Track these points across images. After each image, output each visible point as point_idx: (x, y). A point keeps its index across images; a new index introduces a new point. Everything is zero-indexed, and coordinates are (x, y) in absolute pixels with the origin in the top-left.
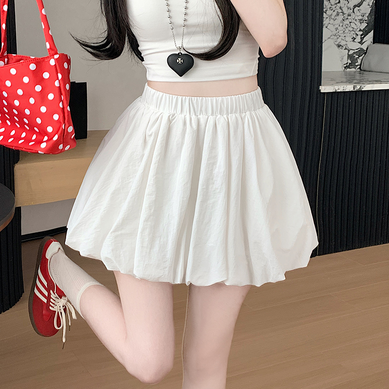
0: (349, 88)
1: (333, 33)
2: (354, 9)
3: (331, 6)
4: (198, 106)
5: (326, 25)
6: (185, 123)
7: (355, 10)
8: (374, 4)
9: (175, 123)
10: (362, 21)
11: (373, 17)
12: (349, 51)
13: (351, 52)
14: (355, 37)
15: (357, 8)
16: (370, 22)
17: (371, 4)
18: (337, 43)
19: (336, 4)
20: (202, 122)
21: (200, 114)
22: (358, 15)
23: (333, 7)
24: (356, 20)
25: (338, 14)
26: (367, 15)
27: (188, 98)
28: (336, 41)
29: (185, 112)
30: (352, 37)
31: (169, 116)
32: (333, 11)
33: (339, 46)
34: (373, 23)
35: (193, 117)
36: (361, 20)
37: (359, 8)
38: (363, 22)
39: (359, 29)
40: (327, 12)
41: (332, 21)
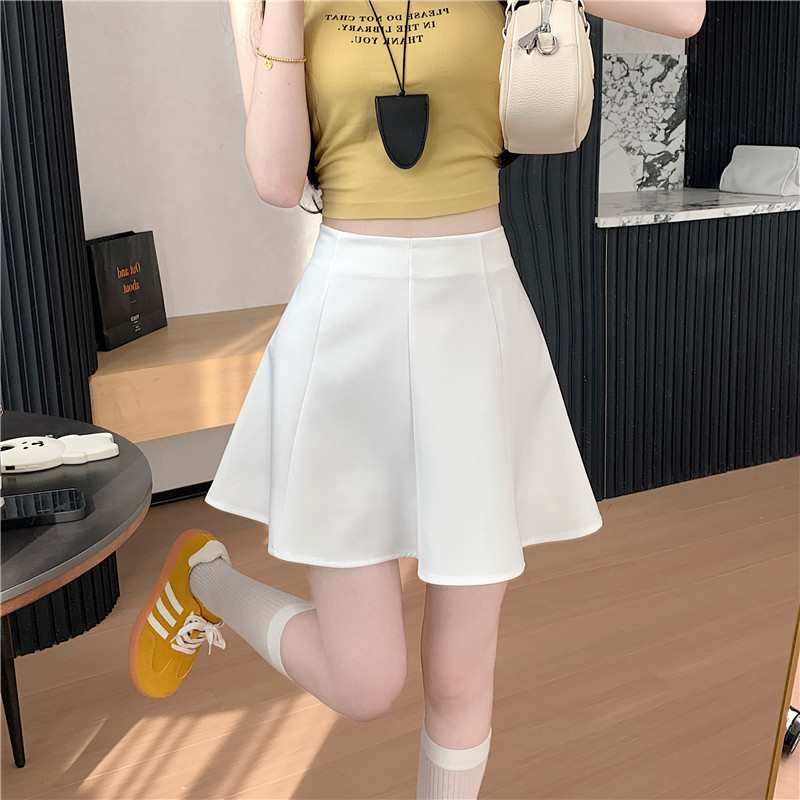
0: (648, 219)
1: (618, 127)
3: (613, 82)
5: (606, 115)
7: (654, 86)
8: (686, 76)
10: (666, 106)
11: (685, 97)
12: (645, 157)
13: (649, 159)
14: (655, 132)
16: (681, 106)
17: (680, 76)
18: (624, 145)
19: (622, 77)
22: (659, 95)
23: (618, 83)
24: (656, 104)
25: (626, 96)
26: (675, 94)
28: (623, 142)
30: (651, 133)
32: (617, 90)
33: (628, 149)
34: (685, 108)
36: (665, 103)
37: (660, 84)
38: (668, 108)
39: (662, 119)
40: (608, 92)
41: (616, 108)
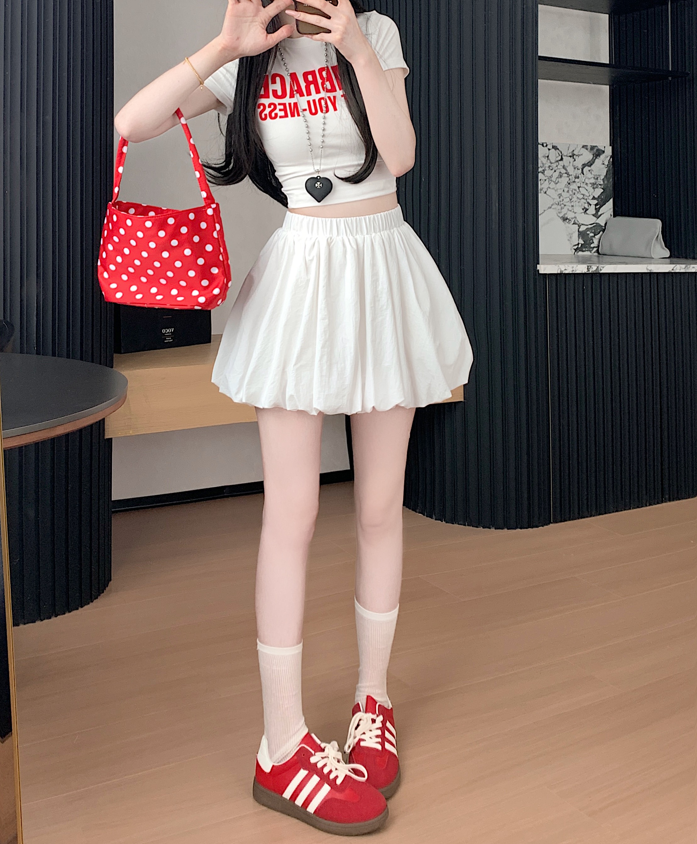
0: (582, 269)
1: (555, 200)
2: (582, 170)
3: (550, 164)
4: (353, 226)
5: (544, 190)
6: (344, 245)
7: (584, 170)
8: (611, 163)
9: (334, 245)
10: (595, 186)
11: (611, 180)
12: (579, 226)
13: (583, 228)
14: (587, 207)
15: (586, 169)
16: (607, 187)
17: (606, 163)
18: (561, 215)
19: (557, 161)
20: (360, 241)
21: (356, 235)
22: (589, 176)
23: (554, 165)
24: (587, 184)
25: (561, 176)
26: (602, 177)
27: (342, 219)
28: (559, 213)
29: (341, 234)
30: (583, 207)
31: (328, 240)
32: (553, 171)
33: (565, 219)
34: (611, 188)
35: (351, 238)
36: (593, 184)
37: (589, 168)
38: (597, 187)
39: (592, 197)
40: (545, 172)
41: (552, 185)
